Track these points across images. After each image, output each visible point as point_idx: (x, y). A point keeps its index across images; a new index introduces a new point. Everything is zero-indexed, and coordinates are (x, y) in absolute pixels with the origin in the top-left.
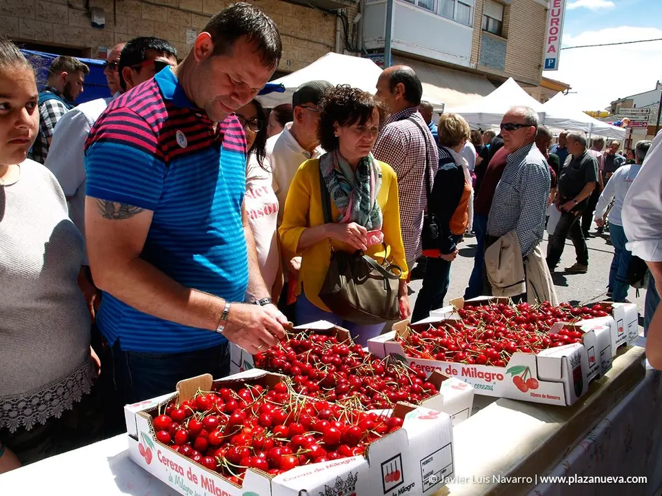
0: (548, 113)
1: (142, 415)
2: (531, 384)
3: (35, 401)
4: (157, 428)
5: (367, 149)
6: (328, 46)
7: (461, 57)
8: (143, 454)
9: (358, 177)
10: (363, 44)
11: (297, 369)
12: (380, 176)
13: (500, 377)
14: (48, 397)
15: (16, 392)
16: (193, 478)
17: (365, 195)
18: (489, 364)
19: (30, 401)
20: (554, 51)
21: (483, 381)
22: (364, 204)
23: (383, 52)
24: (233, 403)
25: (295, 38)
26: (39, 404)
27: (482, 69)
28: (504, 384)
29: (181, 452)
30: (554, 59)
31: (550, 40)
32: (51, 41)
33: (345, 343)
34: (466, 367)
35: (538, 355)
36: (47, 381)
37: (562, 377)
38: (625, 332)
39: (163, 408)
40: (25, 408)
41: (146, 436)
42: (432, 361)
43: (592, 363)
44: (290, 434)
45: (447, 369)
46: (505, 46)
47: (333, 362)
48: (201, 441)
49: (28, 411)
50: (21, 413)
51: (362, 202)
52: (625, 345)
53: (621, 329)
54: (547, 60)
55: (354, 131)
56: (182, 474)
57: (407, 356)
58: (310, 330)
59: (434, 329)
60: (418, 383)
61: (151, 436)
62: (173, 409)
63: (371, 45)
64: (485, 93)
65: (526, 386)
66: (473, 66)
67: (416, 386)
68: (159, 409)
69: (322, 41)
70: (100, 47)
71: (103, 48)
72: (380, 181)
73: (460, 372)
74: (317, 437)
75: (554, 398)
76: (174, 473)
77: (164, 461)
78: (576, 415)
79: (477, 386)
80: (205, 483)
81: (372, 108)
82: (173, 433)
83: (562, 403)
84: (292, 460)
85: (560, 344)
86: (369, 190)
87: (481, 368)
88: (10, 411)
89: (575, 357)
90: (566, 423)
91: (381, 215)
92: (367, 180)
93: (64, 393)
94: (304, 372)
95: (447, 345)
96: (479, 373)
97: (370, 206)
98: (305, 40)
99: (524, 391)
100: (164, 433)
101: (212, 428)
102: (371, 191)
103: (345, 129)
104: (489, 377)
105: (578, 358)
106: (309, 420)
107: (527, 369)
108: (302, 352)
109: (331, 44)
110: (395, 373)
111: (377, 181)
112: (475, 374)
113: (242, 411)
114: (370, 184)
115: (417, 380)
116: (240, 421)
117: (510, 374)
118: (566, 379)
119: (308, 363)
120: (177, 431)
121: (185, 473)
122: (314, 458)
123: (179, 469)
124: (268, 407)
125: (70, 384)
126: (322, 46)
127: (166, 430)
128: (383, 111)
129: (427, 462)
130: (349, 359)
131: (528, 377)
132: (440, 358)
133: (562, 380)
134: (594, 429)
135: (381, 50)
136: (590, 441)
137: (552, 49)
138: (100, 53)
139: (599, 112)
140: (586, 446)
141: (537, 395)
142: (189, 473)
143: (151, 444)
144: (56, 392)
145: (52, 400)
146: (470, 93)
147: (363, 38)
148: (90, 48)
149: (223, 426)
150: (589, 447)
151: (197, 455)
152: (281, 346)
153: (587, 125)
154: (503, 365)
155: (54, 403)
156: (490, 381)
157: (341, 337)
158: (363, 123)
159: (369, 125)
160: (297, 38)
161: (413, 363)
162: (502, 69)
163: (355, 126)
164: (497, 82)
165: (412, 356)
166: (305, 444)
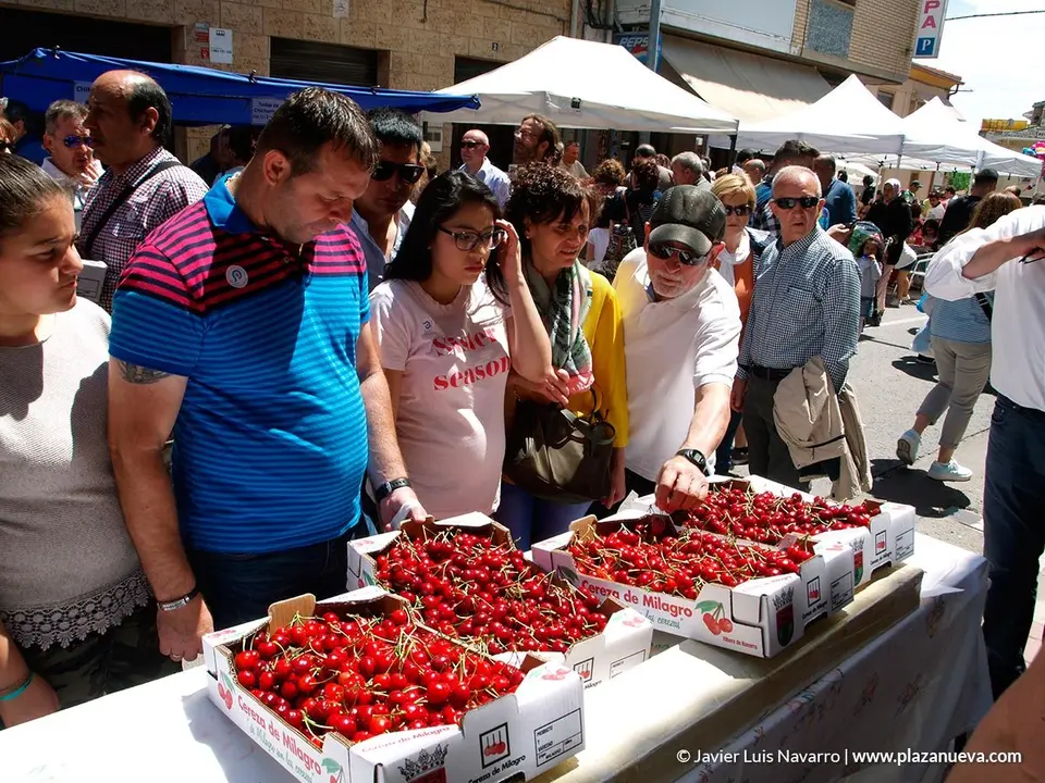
0: (908, 137)
1: (222, 652)
2: (723, 626)
3: (73, 614)
4: (239, 668)
5: (572, 257)
6: (559, 20)
7: (776, 36)
8: (223, 696)
9: (555, 297)
10: (617, 13)
11: (428, 586)
12: (589, 294)
13: (688, 612)
14: (90, 608)
15: (48, 601)
16: (274, 733)
17: (564, 323)
18: (676, 594)
19: (67, 613)
20: (934, 26)
21: (667, 615)
22: (562, 337)
23: (647, 28)
24: (333, 639)
25: (506, 6)
26: (78, 617)
27: (809, 55)
28: (692, 623)
29: (264, 700)
30: (932, 40)
31: (927, 7)
32: (123, 15)
33: (504, 547)
34: (650, 594)
35: (735, 590)
36: (88, 588)
37: (760, 620)
38: (890, 547)
39: (249, 640)
40: (60, 621)
41: (226, 677)
42: (609, 582)
43: (812, 600)
44: (391, 687)
45: (625, 595)
46: (851, 15)
47: (477, 579)
48: (289, 687)
49: (64, 625)
50: (55, 627)
51: (558, 333)
52: (889, 564)
53: (882, 544)
54: (921, 41)
55: (556, 231)
56: (264, 727)
57: (578, 572)
58: (456, 527)
59: (626, 531)
60: (582, 614)
61: (231, 677)
62: (263, 640)
63: (629, 18)
64: (811, 98)
65: (717, 627)
66: (795, 51)
67: (579, 618)
68: (244, 641)
69: (549, 10)
70: (197, 25)
71: (202, 26)
72: (589, 301)
73: (641, 600)
74: (420, 693)
75: (751, 646)
76: (256, 725)
77: (244, 707)
78: (780, 668)
79: (662, 621)
80: (287, 741)
81: (580, 198)
82: (258, 673)
83: (758, 653)
84: (382, 723)
85: (775, 571)
86: (569, 317)
87: (666, 598)
88: (41, 623)
89: (783, 594)
90: (763, 678)
91: (587, 350)
92: (567, 301)
93: (111, 605)
94: (438, 592)
95: (635, 559)
96: (664, 604)
97: (571, 339)
98: (521, 9)
99: (715, 633)
100: (248, 674)
101: (305, 671)
102: (572, 316)
103: (542, 229)
104: (676, 611)
105: (788, 595)
106: (416, 670)
107: (720, 606)
108: (439, 563)
109: (564, 16)
110: (556, 598)
111: (584, 300)
112: (659, 605)
113: (342, 651)
114: (572, 308)
115: (583, 610)
116: (339, 665)
117: (700, 610)
118: (765, 623)
119: (445, 578)
120: (264, 671)
121: (267, 727)
122: (409, 721)
123: (261, 721)
124: (375, 646)
125: (119, 595)
126: (549, 19)
127: (251, 669)
128: (594, 201)
129: (544, 732)
130: (499, 575)
131: (721, 617)
132: (620, 579)
133: (761, 624)
134: (815, 682)
135: (644, 26)
136: (803, 700)
137: (930, 22)
138: (198, 34)
139: (1010, 120)
140: (796, 706)
141: (730, 641)
142: (271, 727)
143: (232, 688)
144: (100, 602)
145: (94, 612)
146: (787, 98)
147: (615, 7)
148: (183, 26)
149: (318, 669)
150: (800, 708)
151: (284, 704)
152: (413, 550)
153: (974, 154)
154: (693, 596)
155: (97, 616)
156: (676, 616)
157: (498, 539)
158: (568, 219)
159: (576, 224)
160: (510, 7)
161: (585, 582)
162: (845, 55)
163: (555, 225)
164: (835, 77)
165: (587, 571)
166: (405, 702)
